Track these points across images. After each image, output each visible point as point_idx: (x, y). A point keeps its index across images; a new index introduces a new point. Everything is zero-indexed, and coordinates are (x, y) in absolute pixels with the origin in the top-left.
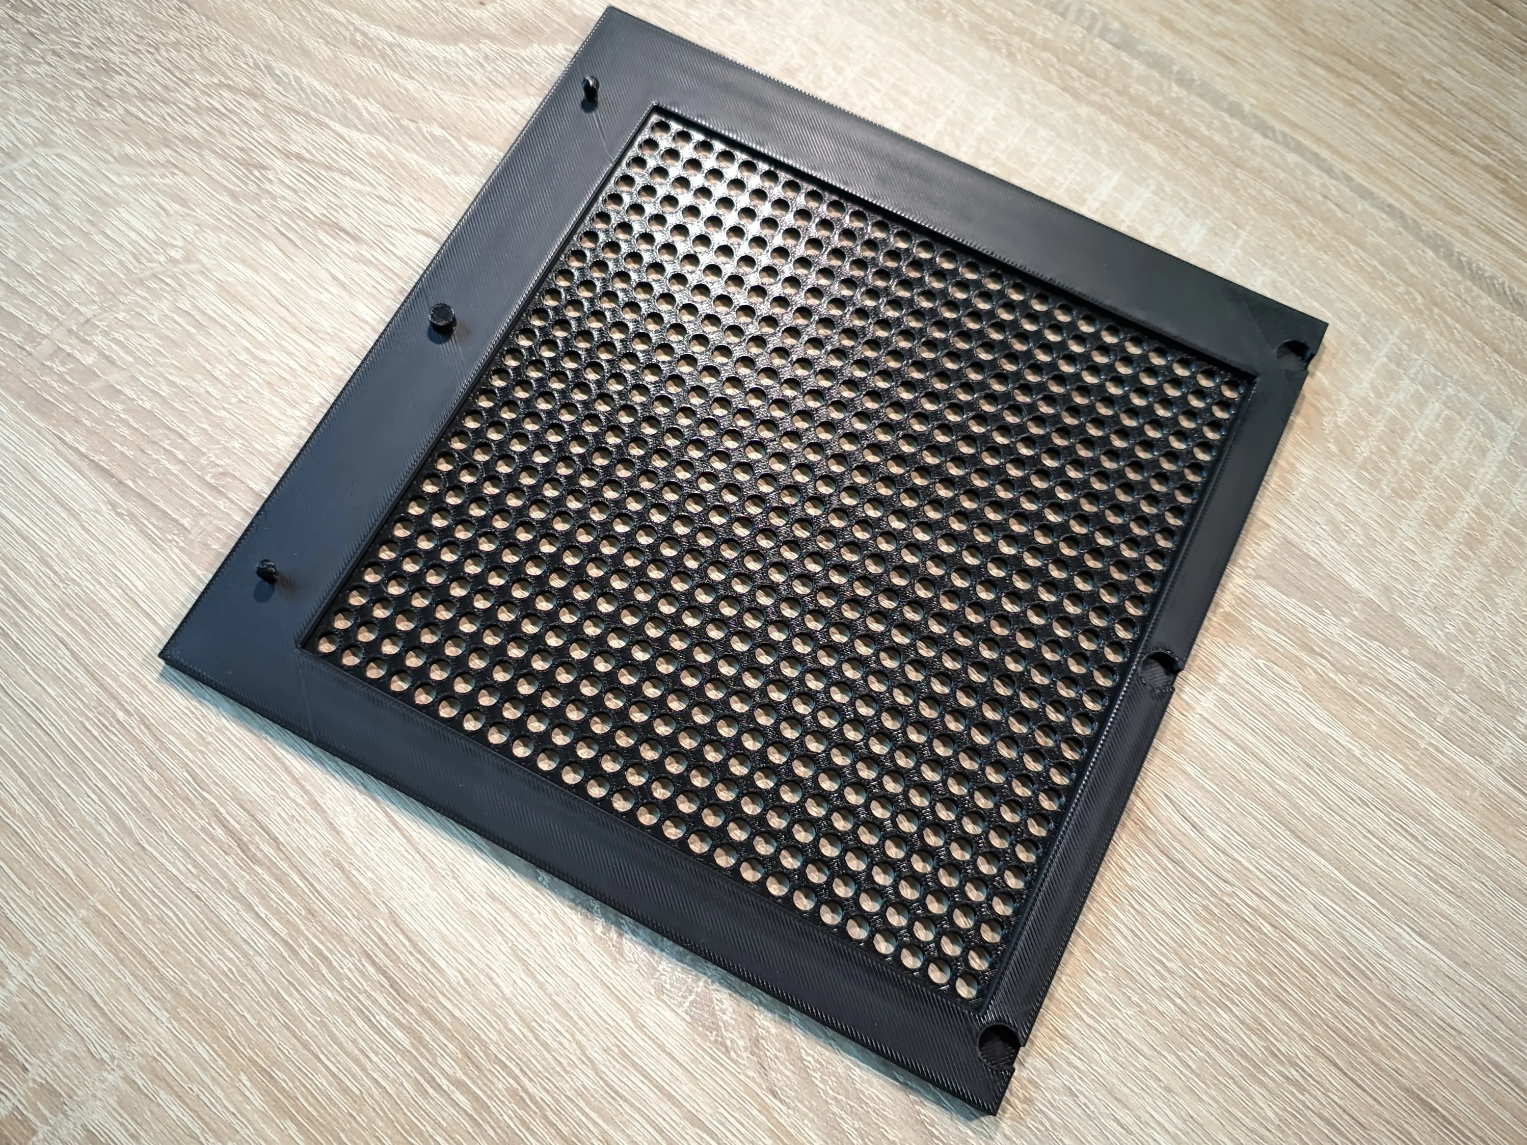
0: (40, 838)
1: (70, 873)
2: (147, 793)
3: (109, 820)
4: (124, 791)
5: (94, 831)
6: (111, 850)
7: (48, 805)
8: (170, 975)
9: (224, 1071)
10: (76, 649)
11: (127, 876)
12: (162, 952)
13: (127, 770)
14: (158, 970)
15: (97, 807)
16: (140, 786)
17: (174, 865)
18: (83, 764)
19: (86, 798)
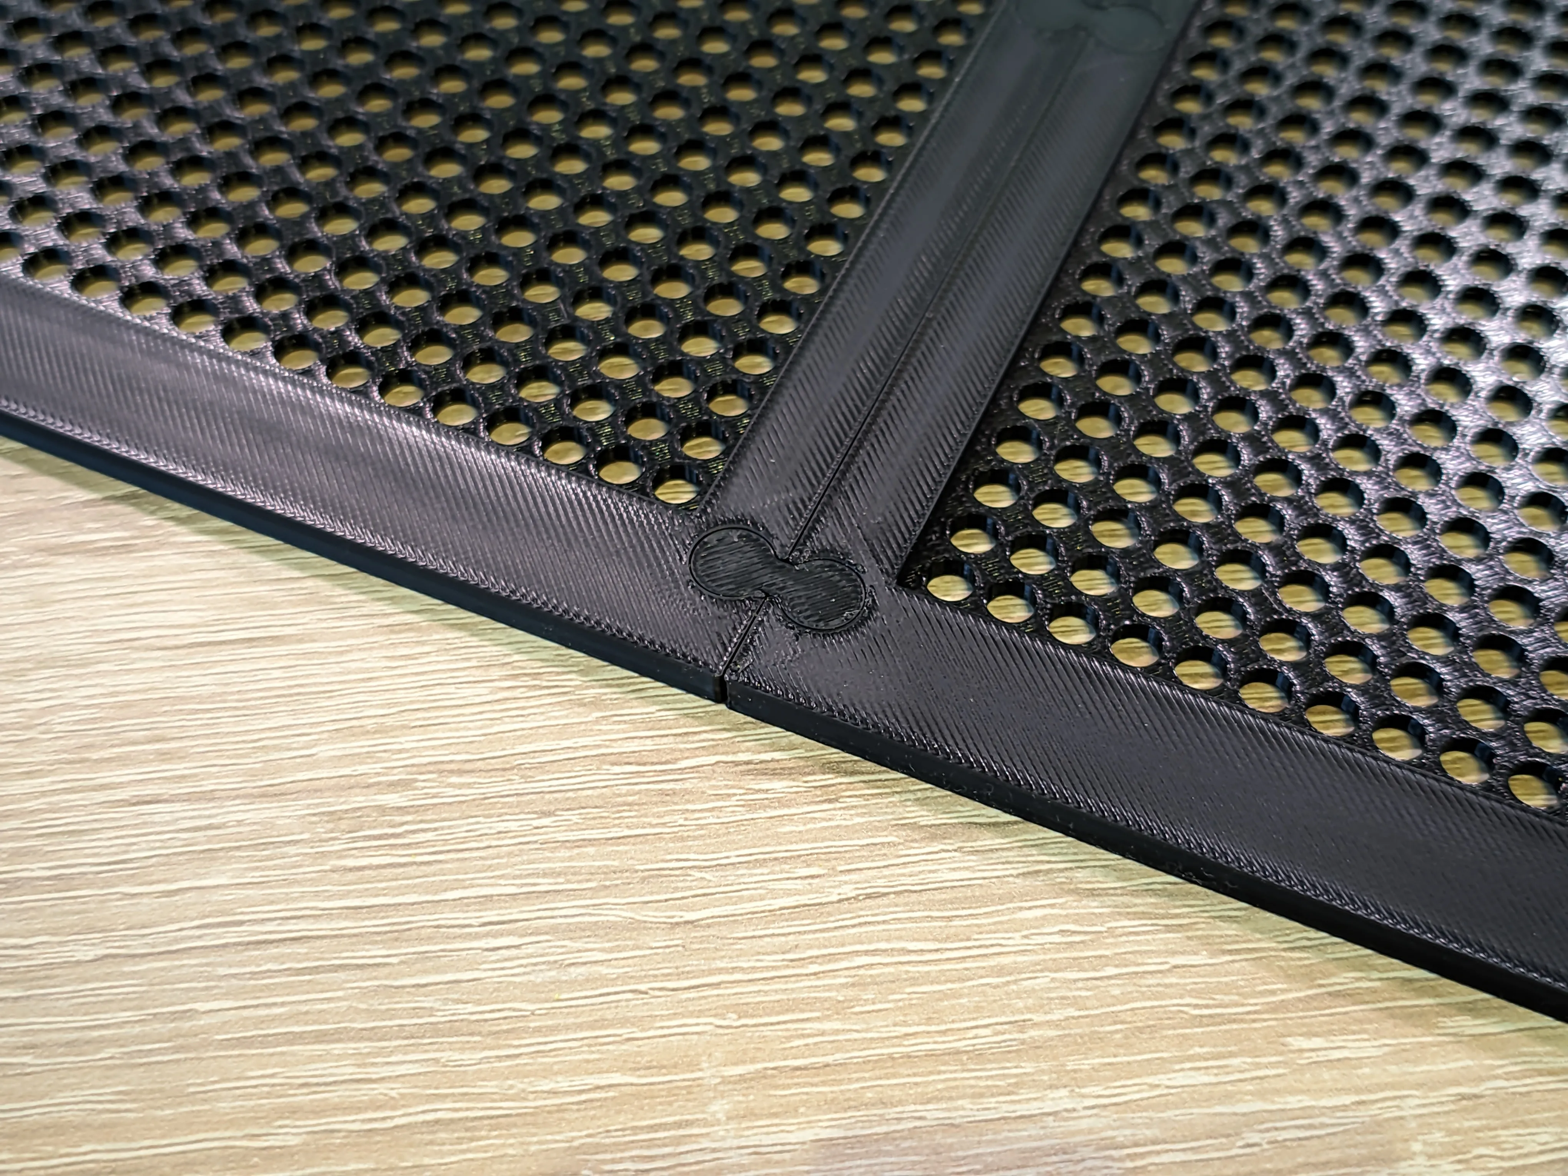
0: (491, 1087)
1: (616, 1078)
2: (591, 850)
3: (579, 945)
4: (545, 884)
5: (572, 984)
6: (641, 979)
7: (435, 1030)
8: (986, 1038)
9: (1258, 1066)
10: (184, 789)
11: (717, 985)
12: (929, 1021)
13: (510, 854)
14: (958, 1052)
15: (531, 949)
16: (563, 853)
17: (774, 894)
18: (421, 919)
19: (494, 956)
